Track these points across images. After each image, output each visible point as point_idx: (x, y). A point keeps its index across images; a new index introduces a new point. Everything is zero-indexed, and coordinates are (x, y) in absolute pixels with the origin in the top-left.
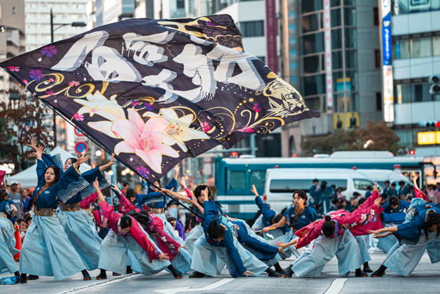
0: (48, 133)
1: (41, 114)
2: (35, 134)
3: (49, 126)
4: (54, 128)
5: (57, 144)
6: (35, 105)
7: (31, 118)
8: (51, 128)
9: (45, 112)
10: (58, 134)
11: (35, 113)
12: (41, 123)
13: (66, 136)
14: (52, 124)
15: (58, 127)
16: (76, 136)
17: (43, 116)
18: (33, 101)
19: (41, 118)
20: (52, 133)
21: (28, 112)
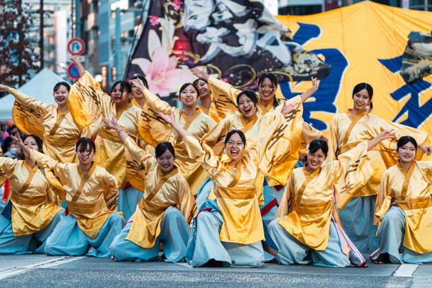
0: (33, 50)
1: (24, 25)
2: (15, 51)
3: (34, 42)
4: (41, 44)
5: (45, 65)
6: (17, 13)
7: (10, 29)
8: (37, 44)
9: (29, 23)
10: (45, 52)
11: (15, 24)
12: (24, 36)
13: (55, 54)
14: (39, 38)
15: (45, 43)
16: (70, 55)
17: (28, 27)
18: (14, 8)
19: (24, 29)
20: (37, 50)
21: (8, 23)
